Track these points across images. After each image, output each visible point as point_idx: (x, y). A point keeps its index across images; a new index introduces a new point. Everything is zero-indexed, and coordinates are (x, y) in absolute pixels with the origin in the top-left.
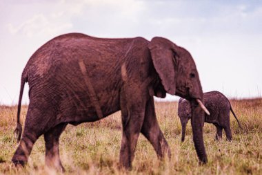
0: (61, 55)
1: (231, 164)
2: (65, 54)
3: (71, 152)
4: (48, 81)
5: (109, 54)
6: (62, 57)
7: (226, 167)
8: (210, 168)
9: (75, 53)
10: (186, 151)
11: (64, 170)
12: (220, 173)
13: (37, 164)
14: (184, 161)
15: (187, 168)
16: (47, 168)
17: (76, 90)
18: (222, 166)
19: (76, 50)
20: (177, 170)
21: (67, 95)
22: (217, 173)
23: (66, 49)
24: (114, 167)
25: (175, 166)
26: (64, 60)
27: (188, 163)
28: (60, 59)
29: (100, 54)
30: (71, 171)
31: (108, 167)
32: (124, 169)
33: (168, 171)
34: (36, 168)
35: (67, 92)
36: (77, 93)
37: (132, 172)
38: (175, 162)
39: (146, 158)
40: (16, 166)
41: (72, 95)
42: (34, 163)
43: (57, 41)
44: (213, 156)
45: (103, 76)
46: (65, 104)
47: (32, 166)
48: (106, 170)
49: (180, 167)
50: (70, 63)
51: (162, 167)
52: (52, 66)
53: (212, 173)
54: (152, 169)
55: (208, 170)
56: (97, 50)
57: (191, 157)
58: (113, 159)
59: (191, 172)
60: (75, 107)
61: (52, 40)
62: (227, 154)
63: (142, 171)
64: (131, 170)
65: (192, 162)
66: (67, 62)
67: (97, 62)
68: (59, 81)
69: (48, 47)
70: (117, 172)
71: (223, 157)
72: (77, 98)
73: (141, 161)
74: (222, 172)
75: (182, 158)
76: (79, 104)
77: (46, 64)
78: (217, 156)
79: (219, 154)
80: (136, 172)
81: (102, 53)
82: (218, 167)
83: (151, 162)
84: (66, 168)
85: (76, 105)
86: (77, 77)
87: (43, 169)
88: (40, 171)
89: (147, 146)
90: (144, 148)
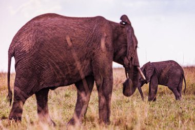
0: (43, 34)
1: (190, 119)
2: (46, 32)
3: (61, 110)
4: (33, 56)
5: (81, 30)
6: (44, 35)
7: (186, 121)
8: (173, 122)
9: (55, 31)
10: (154, 109)
11: (55, 125)
12: (181, 127)
13: (33, 120)
14: (152, 117)
15: (155, 122)
16: (41, 123)
17: (57, 61)
18: (183, 121)
19: (55, 28)
20: (146, 124)
21: (49, 66)
22: (179, 126)
23: (46, 28)
24: (96, 122)
25: (145, 121)
26: (46, 37)
27: (156, 118)
28: (42, 37)
29: (74, 31)
30: (60, 126)
31: (90, 123)
32: (103, 123)
33: (139, 125)
34: (32, 123)
35: (49, 63)
36: (57, 63)
37: (110, 126)
38: (145, 118)
39: (121, 114)
40: (16, 121)
41: (53, 65)
42: (31, 119)
43: (36, 22)
44: (175, 113)
45: (78, 49)
46: (47, 74)
47: (29, 122)
48: (89, 124)
49: (148, 122)
50: (52, 39)
51: (135, 122)
52: (36, 43)
53: (175, 126)
54: (127, 124)
55: (171, 124)
56: (72, 28)
57: (158, 113)
58: (95, 115)
59: (158, 126)
60: (55, 75)
61: (31, 20)
62: (187, 111)
63: (118, 125)
64: (109, 124)
65: (159, 117)
66: (49, 39)
67: (73, 37)
68: (42, 55)
69: (29, 26)
70: (97, 126)
71: (184, 113)
72: (58, 68)
73: (117, 117)
74: (183, 126)
75: (151, 114)
76: (58, 73)
77: (30, 41)
78: (178, 112)
79: (181, 111)
80: (113, 126)
81: (76, 29)
82: (180, 122)
83: (125, 118)
84: (56, 123)
85: (56, 73)
86: (58, 50)
87: (38, 124)
88: (36, 126)
89: (122, 105)
90: (120, 106)
